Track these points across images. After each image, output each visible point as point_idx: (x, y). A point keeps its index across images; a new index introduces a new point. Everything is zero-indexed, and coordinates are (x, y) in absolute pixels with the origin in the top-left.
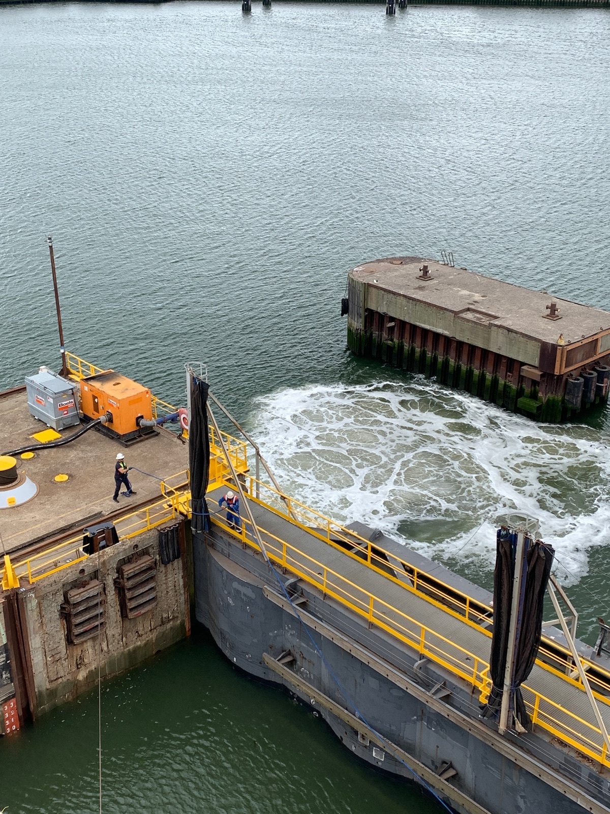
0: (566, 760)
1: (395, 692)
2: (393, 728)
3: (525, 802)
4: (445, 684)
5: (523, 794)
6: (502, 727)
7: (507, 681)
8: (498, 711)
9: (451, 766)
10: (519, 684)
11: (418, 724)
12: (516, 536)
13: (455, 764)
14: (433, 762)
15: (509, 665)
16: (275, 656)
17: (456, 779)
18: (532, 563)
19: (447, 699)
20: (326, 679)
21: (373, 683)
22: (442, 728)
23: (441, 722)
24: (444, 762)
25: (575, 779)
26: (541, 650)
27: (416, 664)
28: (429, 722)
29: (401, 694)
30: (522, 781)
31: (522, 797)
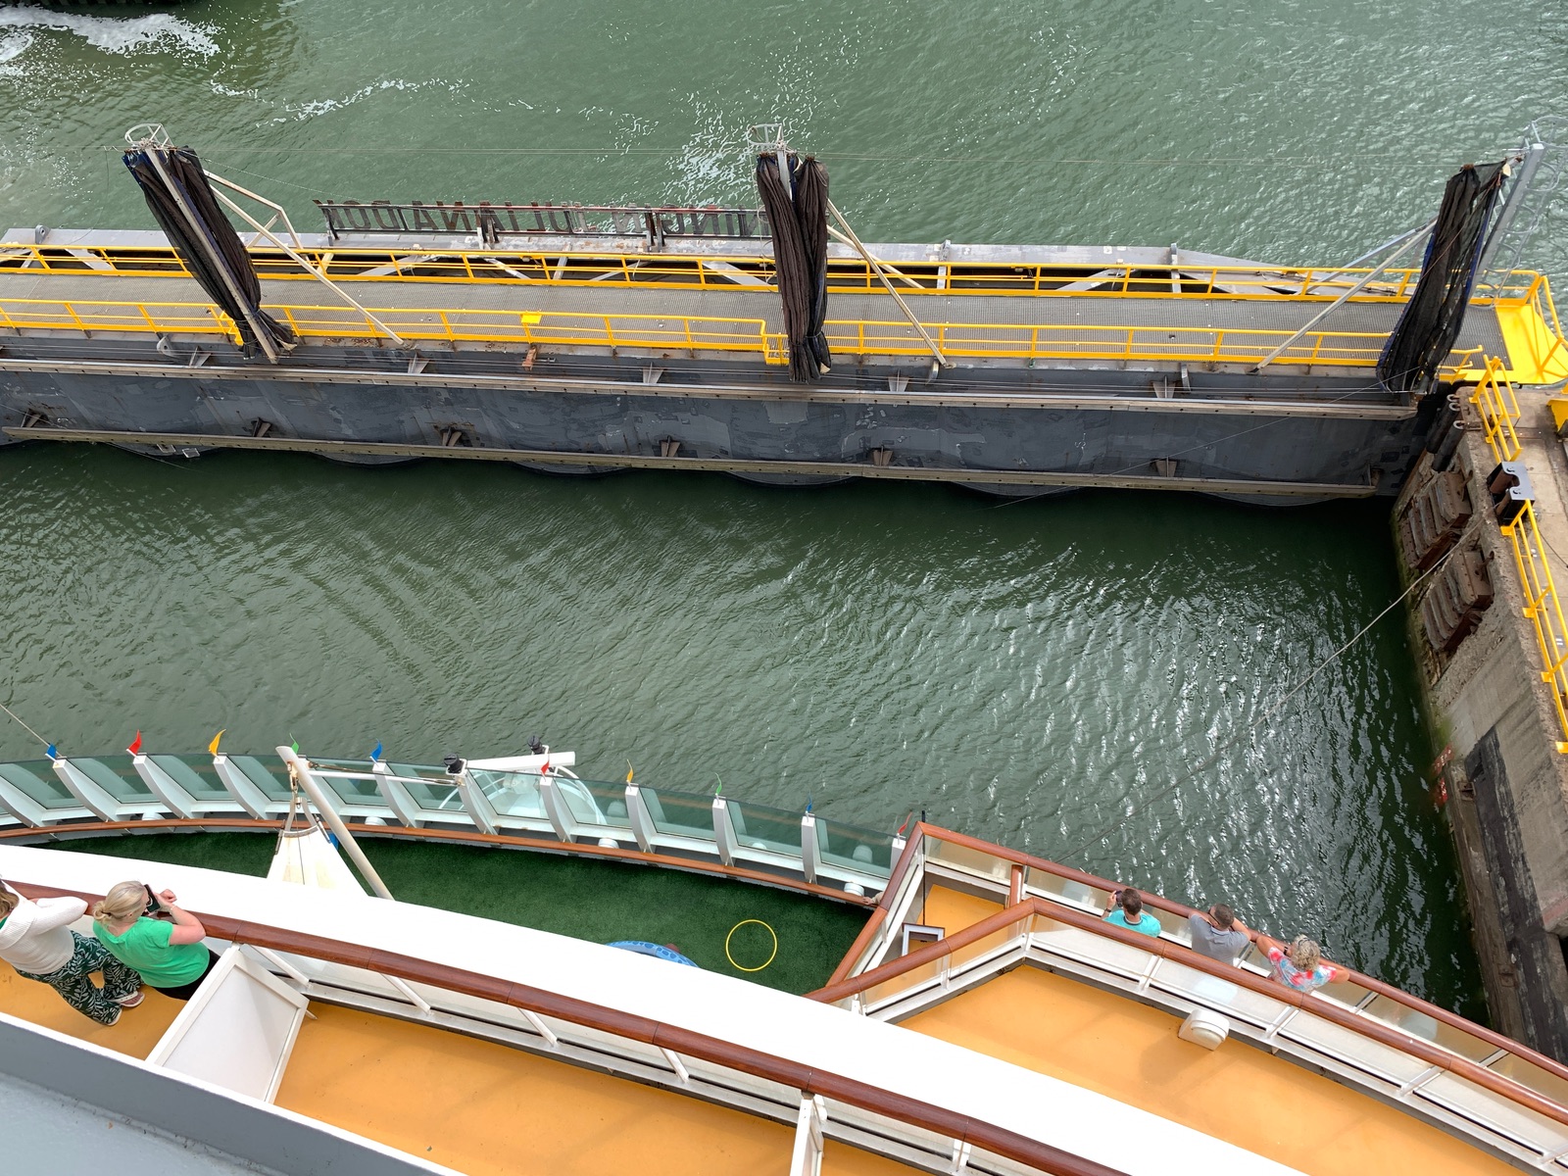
0: (347, 353)
1: (160, 385)
2: (186, 420)
3: (339, 412)
4: (199, 349)
5: (332, 406)
6: (271, 356)
7: (245, 311)
8: (258, 344)
9: (262, 422)
10: (258, 307)
11: (205, 401)
12: (145, 153)
13: (264, 418)
14: (245, 429)
15: (235, 293)
16: (19, 425)
17: (274, 430)
18: (182, 176)
19: (211, 361)
20: (88, 415)
21: (133, 389)
22: (229, 392)
23: (221, 387)
24: (254, 422)
25: (364, 365)
26: (256, 262)
27: (158, 345)
28: (213, 393)
29: (169, 384)
30: (324, 395)
31: (333, 409)
